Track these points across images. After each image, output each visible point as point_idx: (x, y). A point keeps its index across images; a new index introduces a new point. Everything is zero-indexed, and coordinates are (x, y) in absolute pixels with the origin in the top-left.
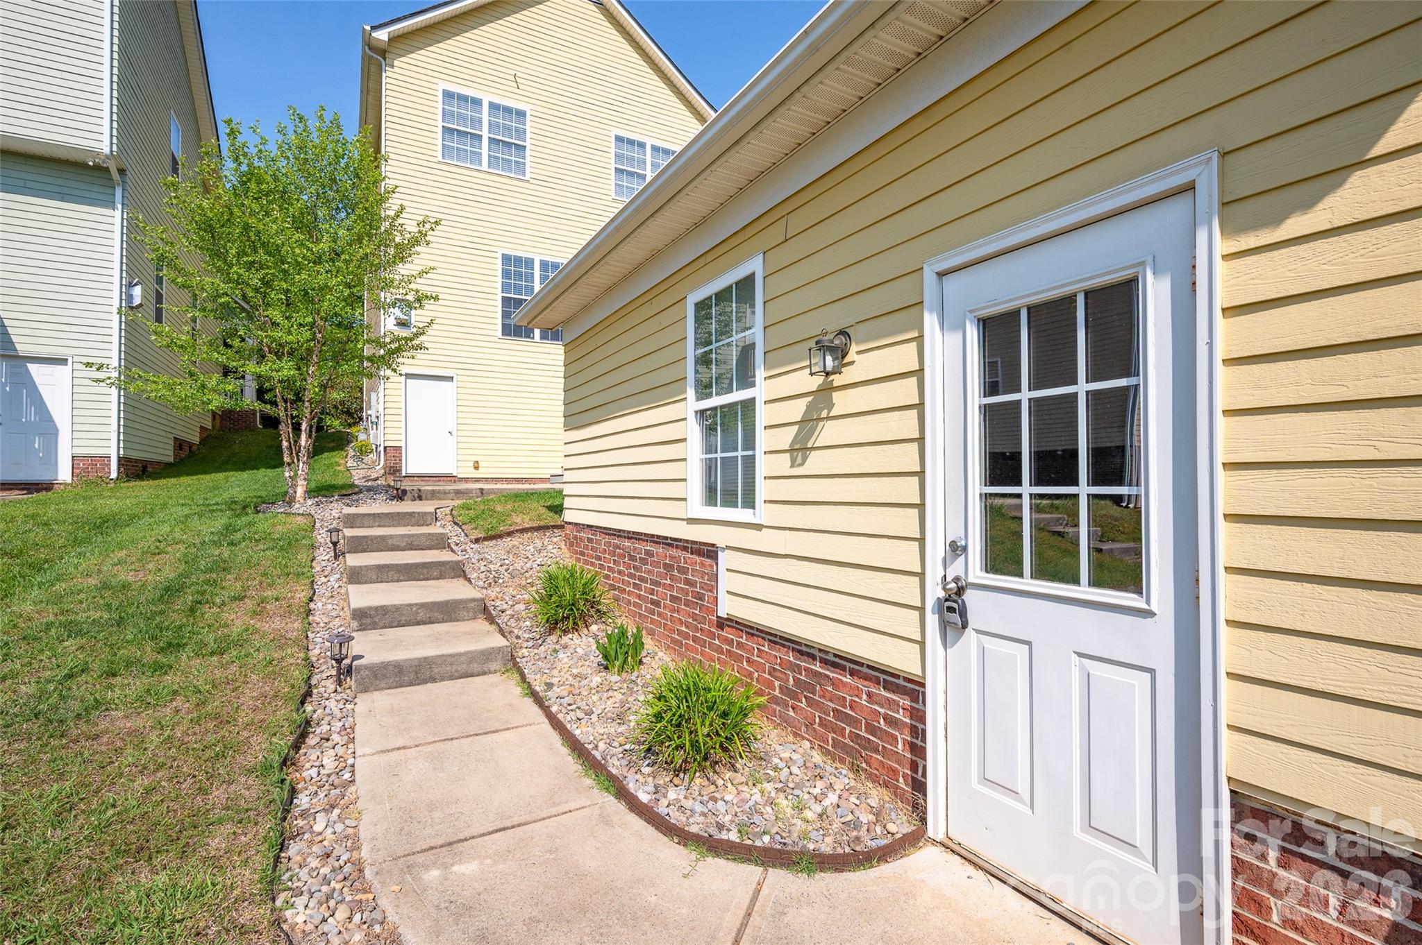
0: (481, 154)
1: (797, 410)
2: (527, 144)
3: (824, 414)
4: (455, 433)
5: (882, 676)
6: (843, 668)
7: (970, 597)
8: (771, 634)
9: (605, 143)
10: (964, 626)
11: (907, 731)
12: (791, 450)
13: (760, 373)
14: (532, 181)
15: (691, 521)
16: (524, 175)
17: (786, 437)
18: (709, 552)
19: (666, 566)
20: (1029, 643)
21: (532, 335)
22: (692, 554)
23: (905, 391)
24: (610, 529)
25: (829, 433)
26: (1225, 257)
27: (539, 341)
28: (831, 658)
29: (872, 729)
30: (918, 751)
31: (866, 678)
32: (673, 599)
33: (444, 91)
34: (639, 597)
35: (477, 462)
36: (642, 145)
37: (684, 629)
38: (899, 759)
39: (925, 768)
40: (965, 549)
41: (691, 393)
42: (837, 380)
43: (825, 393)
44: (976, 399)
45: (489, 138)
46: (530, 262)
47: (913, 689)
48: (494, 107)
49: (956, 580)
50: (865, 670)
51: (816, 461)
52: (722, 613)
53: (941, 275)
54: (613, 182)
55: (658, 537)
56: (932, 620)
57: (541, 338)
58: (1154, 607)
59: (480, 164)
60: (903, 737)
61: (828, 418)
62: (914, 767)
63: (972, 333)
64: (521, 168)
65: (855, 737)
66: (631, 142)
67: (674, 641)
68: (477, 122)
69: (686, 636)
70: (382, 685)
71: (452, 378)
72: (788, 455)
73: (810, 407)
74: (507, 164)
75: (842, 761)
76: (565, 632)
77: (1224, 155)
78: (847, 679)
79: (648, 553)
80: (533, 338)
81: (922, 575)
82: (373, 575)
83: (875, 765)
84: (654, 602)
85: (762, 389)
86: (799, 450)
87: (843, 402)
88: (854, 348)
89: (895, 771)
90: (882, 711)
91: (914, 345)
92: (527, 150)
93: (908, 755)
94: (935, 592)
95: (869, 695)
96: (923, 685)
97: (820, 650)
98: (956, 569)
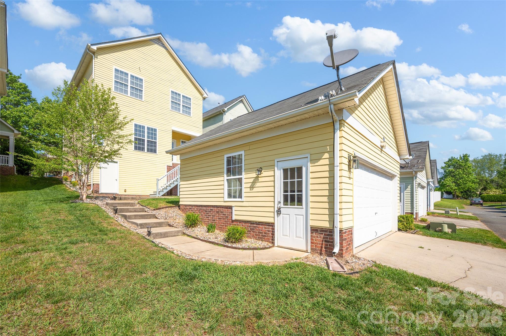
0: (127, 91)
1: (252, 180)
2: (143, 90)
3: (257, 181)
4: (118, 180)
5: (267, 224)
6: (260, 224)
7: (281, 209)
8: (245, 221)
9: (168, 93)
10: (281, 213)
11: (271, 232)
12: (250, 187)
13: (243, 173)
14: (145, 101)
15: (225, 202)
16: (142, 99)
17: (249, 185)
18: (230, 208)
19: (217, 212)
20: (289, 214)
21: (144, 150)
22: (225, 208)
23: (272, 179)
24: (198, 205)
25: (258, 185)
26: (311, 166)
27: (146, 152)
28: (258, 223)
29: (265, 233)
30: (273, 234)
31: (264, 225)
32: (219, 218)
33: (115, 69)
34: (208, 220)
35: (126, 190)
36: (179, 95)
37: (222, 224)
38: (270, 237)
39: (274, 237)
40: (281, 202)
41: (225, 175)
42: (260, 176)
43: (257, 178)
44: (282, 181)
45: (131, 86)
46: (144, 127)
47: (272, 225)
48: (132, 76)
49: (279, 207)
50: (264, 224)
51: (255, 190)
52: (233, 219)
53: (278, 162)
54: (170, 105)
55: (215, 206)
56: (276, 213)
57: (147, 151)
58: (303, 207)
59: (127, 94)
60: (270, 233)
61: (258, 182)
62: (272, 237)
63: (282, 171)
64: (141, 97)
65: (262, 235)
66: (176, 93)
67: (219, 227)
68: (127, 81)
69: (223, 226)
70: (158, 238)
71: (117, 162)
72: (249, 188)
73: (254, 180)
74: (136, 96)
75: (260, 240)
76: (193, 227)
77: (311, 154)
78: (261, 226)
79: (211, 210)
80: (144, 151)
81: (274, 207)
82: (133, 217)
83: (266, 239)
84: (213, 220)
85: (244, 176)
86: (252, 187)
87: (260, 179)
88: (263, 171)
89: (269, 239)
90: (267, 230)
91: (273, 171)
92: (143, 91)
93: (271, 235)
94: (276, 209)
95: (265, 228)
96: (274, 224)
97: (256, 222)
98: (279, 205)
